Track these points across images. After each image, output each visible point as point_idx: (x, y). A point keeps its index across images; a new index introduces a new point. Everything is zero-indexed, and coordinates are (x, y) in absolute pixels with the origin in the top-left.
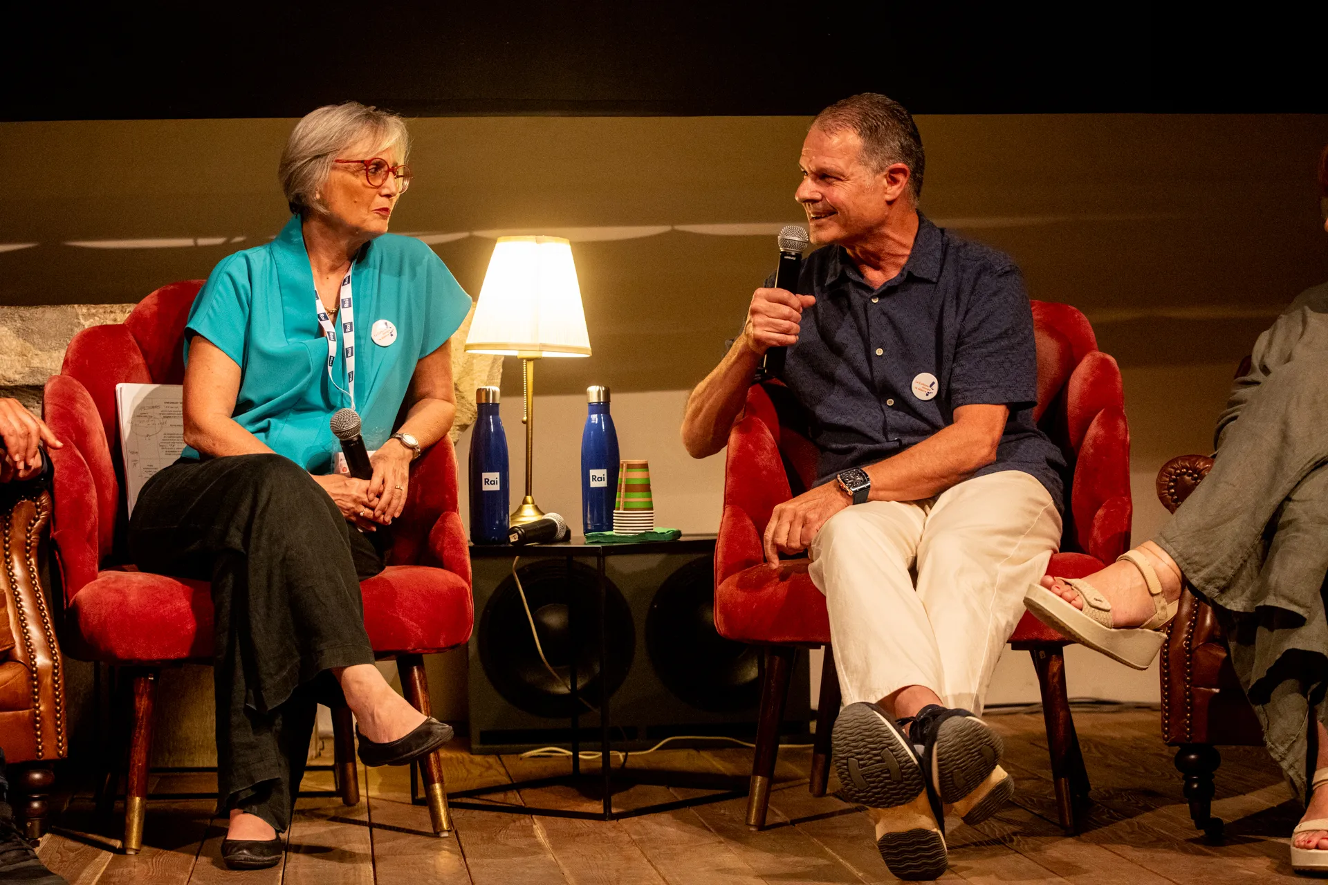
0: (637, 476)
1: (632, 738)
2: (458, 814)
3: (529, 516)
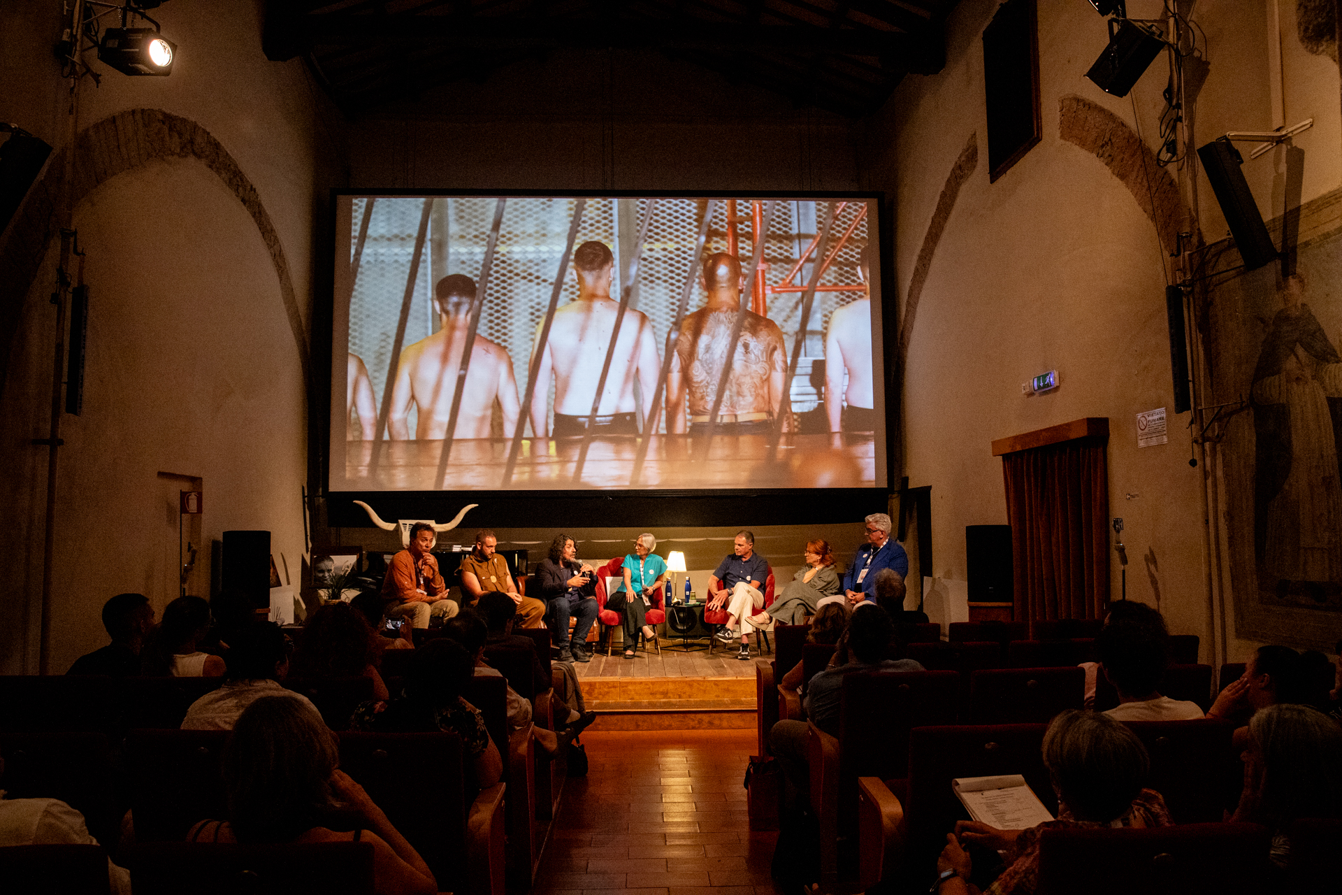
0: (693, 594)
1: (695, 637)
2: (663, 651)
3: (675, 600)
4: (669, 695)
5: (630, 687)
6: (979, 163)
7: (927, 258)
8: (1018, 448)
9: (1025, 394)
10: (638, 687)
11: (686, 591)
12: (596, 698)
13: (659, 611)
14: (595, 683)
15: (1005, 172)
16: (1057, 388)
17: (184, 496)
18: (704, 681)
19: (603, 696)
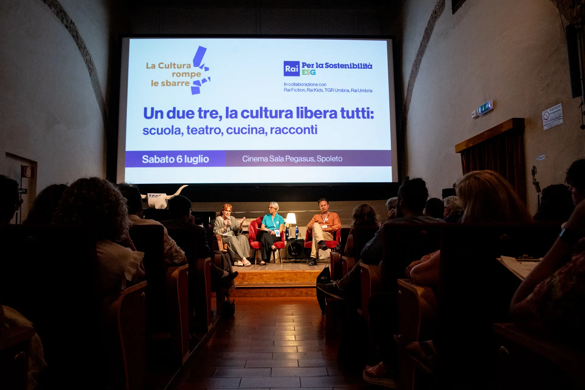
0: (300, 234)
3: (291, 237)
4: (285, 280)
5: (264, 276)
6: (446, 7)
7: (418, 64)
8: (471, 145)
9: (474, 118)
10: (268, 275)
11: (296, 233)
12: (246, 281)
13: (282, 242)
14: (246, 273)
15: (461, 6)
16: (492, 110)
17: (23, 169)
18: (303, 272)
19: (250, 280)
